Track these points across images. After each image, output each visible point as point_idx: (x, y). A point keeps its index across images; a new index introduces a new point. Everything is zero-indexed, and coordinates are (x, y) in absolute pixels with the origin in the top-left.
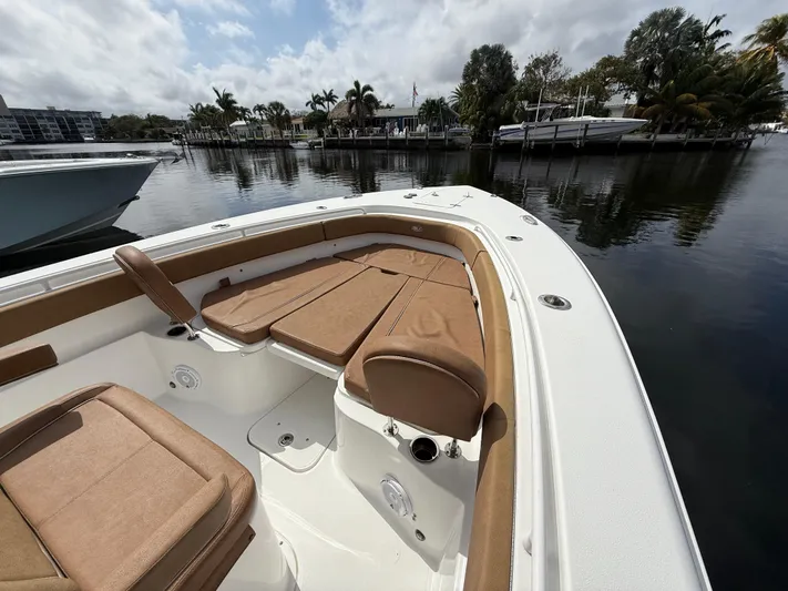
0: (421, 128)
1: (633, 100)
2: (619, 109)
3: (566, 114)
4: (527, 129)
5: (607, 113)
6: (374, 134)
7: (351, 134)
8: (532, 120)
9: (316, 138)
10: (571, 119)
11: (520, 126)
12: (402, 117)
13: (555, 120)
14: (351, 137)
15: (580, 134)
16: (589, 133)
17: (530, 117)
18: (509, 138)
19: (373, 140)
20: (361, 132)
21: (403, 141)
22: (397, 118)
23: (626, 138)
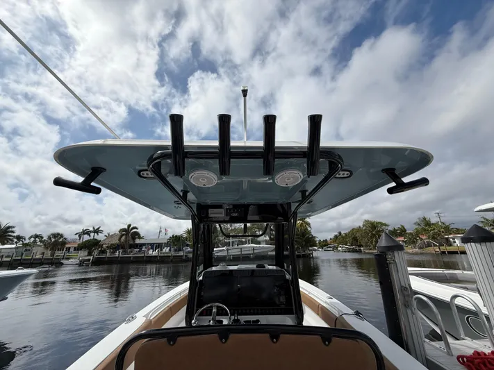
0: (166, 250)
1: (268, 238)
2: (263, 241)
3: (243, 243)
4: (228, 250)
5: (259, 243)
6: (134, 253)
7: (117, 253)
8: (229, 246)
9: (86, 256)
10: (246, 245)
11: (224, 248)
12: (154, 244)
13: (240, 246)
14: (117, 255)
15: (251, 252)
16: (255, 251)
17: (227, 244)
18: (219, 254)
19: (134, 257)
20: (125, 252)
21: (155, 257)
22: (151, 244)
23: (270, 253)
